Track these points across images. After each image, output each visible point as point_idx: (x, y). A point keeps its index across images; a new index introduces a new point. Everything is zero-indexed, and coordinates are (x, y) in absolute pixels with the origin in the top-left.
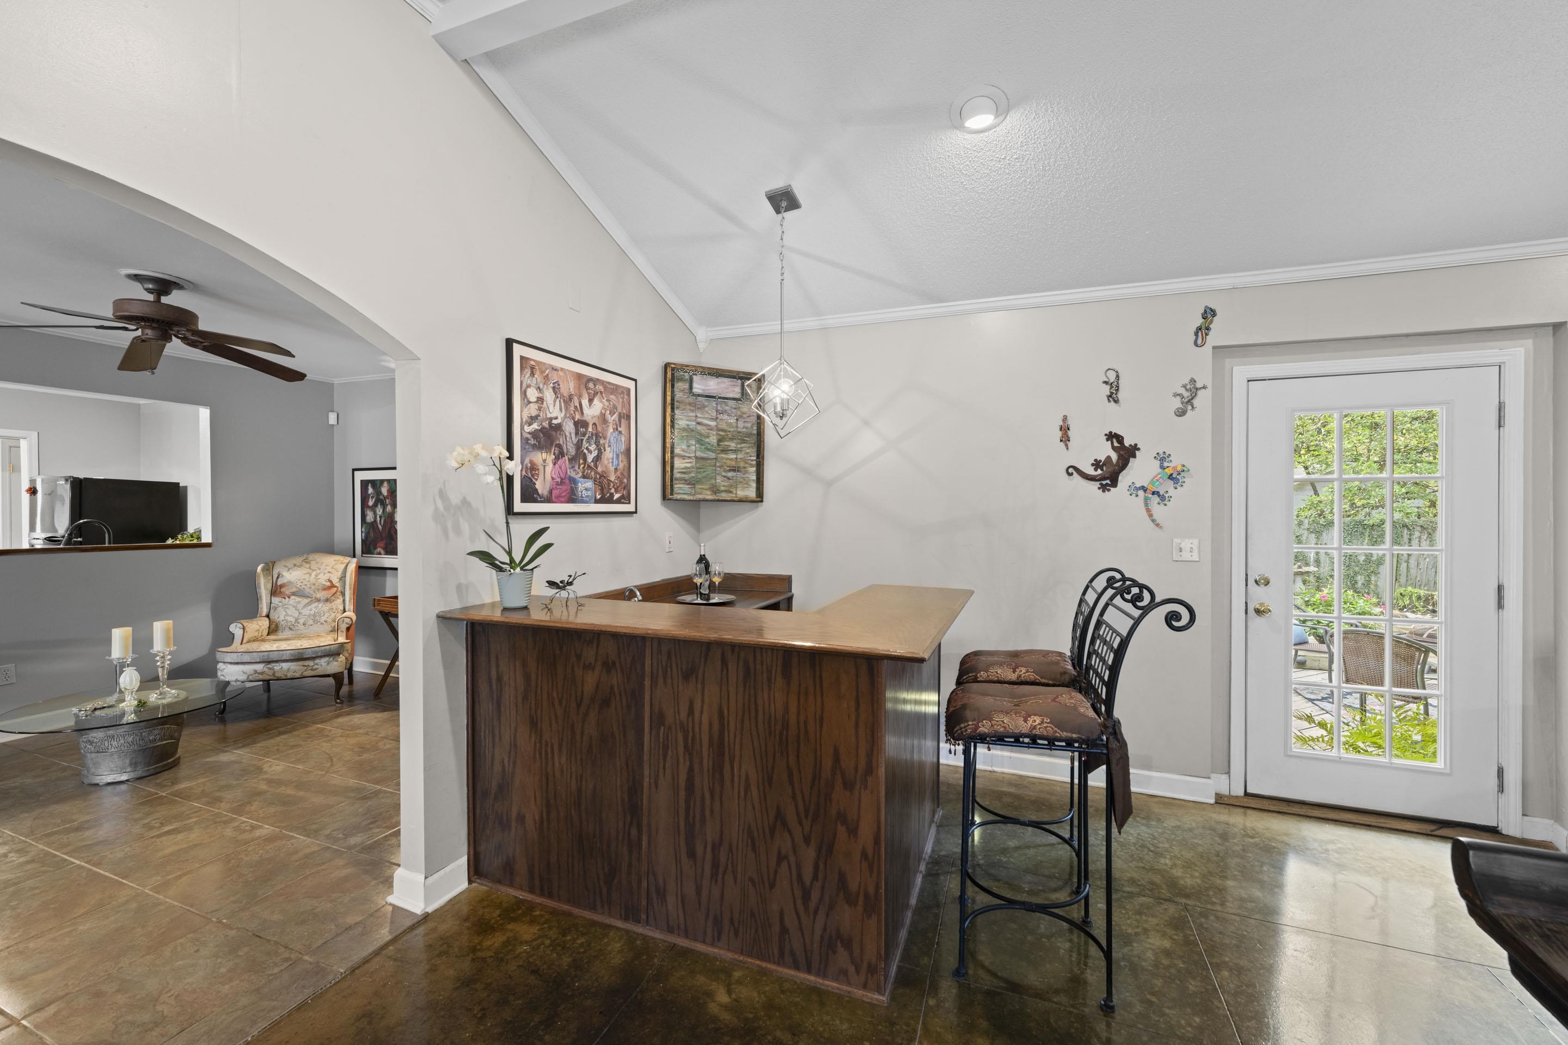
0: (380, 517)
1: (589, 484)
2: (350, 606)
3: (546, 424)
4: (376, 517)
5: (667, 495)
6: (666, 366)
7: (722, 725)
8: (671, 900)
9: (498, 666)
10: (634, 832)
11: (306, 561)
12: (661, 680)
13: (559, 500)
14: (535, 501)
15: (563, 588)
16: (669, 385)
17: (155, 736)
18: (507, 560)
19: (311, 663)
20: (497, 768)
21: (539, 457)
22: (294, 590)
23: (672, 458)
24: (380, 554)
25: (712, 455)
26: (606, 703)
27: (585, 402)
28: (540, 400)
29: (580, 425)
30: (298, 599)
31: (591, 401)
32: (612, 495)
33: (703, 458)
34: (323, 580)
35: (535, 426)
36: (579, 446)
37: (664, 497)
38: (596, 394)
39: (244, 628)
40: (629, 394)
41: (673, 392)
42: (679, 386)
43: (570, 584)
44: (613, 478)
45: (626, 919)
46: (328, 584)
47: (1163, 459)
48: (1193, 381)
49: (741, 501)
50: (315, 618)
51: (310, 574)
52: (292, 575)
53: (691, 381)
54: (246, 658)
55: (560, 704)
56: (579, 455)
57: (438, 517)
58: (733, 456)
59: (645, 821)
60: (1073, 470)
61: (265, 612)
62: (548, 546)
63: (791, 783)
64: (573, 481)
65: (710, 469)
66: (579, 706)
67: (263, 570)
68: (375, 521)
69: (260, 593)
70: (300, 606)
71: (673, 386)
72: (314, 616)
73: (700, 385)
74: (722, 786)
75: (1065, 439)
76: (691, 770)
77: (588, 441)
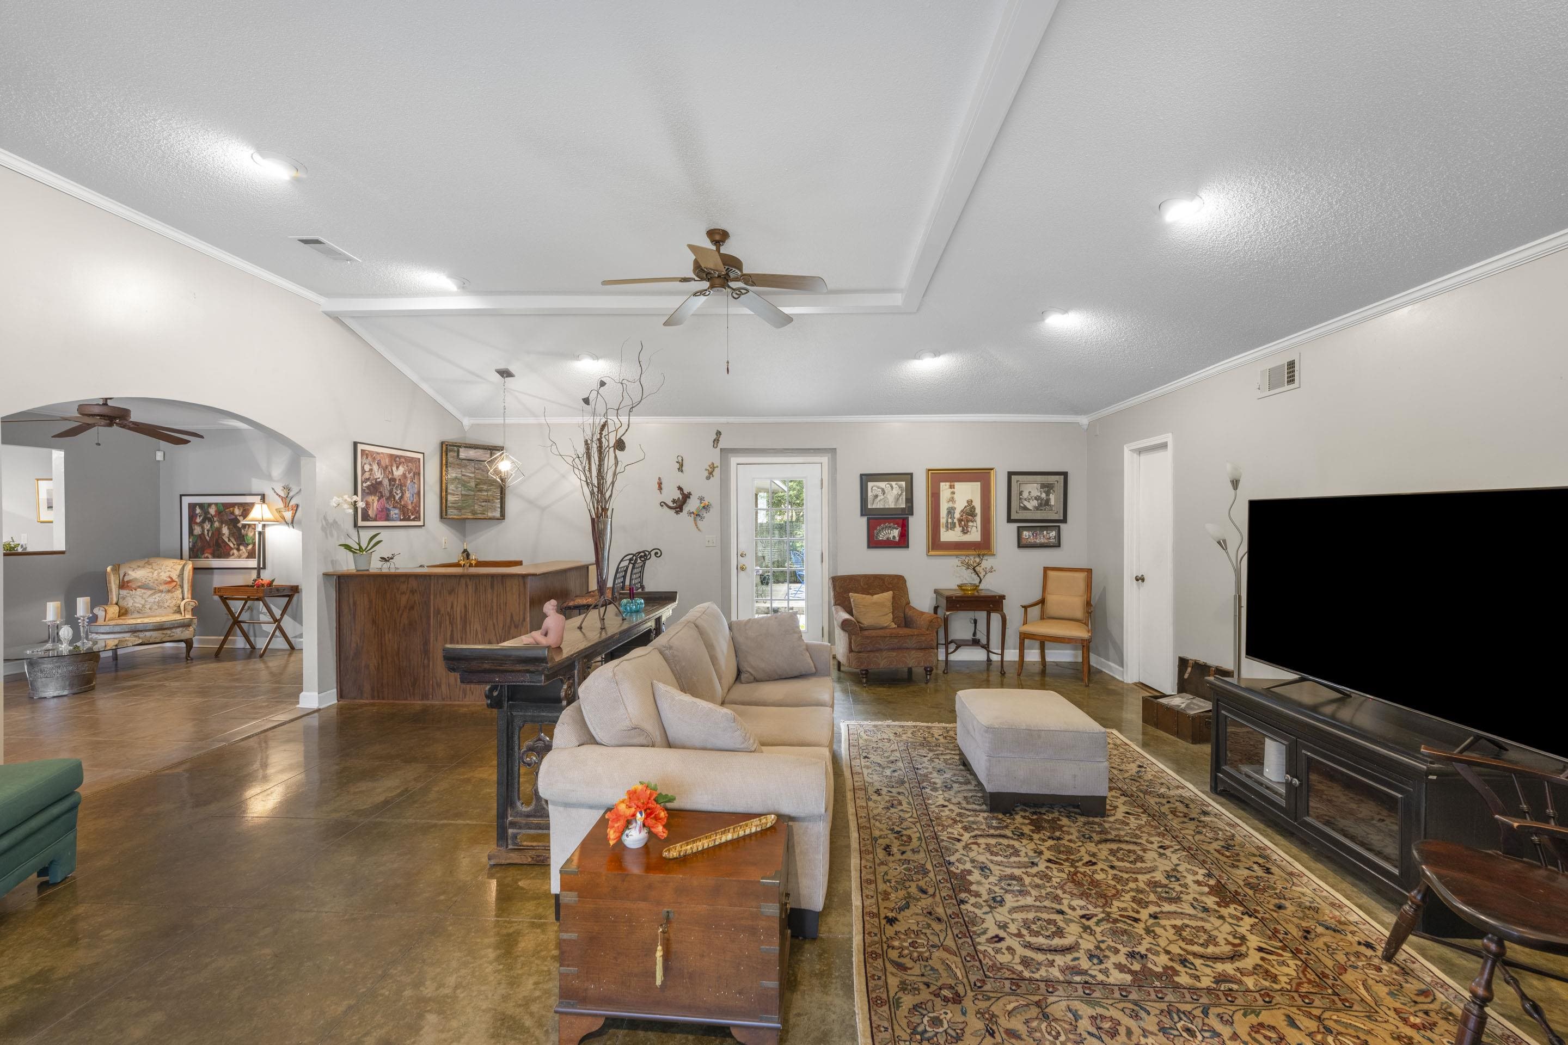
0: (208, 531)
1: (397, 511)
2: (187, 594)
3: (374, 482)
4: (203, 531)
5: (443, 516)
6: (442, 443)
7: (466, 612)
8: (443, 687)
9: (354, 597)
10: (426, 662)
11: (148, 563)
12: (438, 596)
13: (380, 520)
14: (368, 520)
15: (388, 561)
16: (444, 454)
17: (85, 667)
18: (357, 547)
19: (169, 632)
20: (354, 645)
21: (370, 498)
22: (140, 584)
23: (446, 495)
24: (207, 558)
25: (472, 493)
26: (412, 608)
27: (394, 469)
28: (371, 470)
29: (392, 480)
30: (143, 591)
31: (397, 467)
32: (410, 517)
33: (466, 495)
34: (164, 576)
35: (368, 483)
36: (391, 492)
37: (441, 517)
38: (400, 463)
39: (106, 611)
40: (419, 462)
41: (447, 458)
42: (450, 454)
43: (392, 558)
44: (410, 507)
45: (422, 699)
46: (169, 579)
47: (701, 499)
48: (713, 464)
49: (490, 519)
50: (159, 605)
51: (153, 573)
52: (138, 574)
53: (458, 452)
54: (117, 629)
55: (388, 610)
56: (391, 496)
57: (323, 529)
58: (485, 494)
59: (431, 655)
60: (663, 504)
61: (115, 600)
62: (380, 541)
63: (494, 629)
64: (389, 510)
65: (470, 501)
66: (398, 611)
67: (112, 570)
68: (203, 533)
69: (111, 587)
70: (145, 596)
71: (447, 455)
72: (159, 602)
73: (464, 454)
74: (466, 635)
75: (660, 488)
76: (452, 631)
77: (396, 489)
